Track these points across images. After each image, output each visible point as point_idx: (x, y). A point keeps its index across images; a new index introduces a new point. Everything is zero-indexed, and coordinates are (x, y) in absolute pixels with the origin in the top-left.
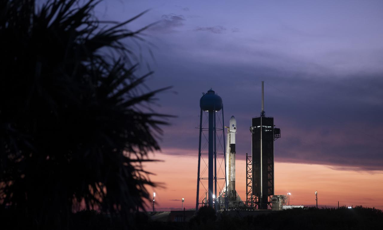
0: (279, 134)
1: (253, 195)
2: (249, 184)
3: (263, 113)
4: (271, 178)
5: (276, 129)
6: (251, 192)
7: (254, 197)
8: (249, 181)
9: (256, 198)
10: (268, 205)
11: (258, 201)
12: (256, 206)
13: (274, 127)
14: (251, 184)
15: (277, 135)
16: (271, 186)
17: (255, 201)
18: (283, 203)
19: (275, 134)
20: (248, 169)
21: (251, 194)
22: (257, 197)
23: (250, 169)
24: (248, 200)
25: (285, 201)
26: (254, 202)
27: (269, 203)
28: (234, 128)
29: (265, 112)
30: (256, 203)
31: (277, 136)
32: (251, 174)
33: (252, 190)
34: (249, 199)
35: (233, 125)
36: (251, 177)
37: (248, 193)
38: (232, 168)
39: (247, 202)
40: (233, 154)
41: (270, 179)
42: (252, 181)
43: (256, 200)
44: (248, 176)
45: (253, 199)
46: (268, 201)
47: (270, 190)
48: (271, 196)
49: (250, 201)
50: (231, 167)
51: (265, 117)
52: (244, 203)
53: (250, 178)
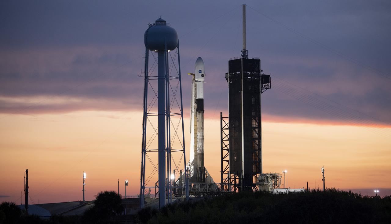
0: (269, 84)
1: (231, 174)
2: (224, 158)
3: (245, 51)
4: (257, 148)
5: (264, 75)
6: (228, 170)
7: (233, 177)
8: (225, 152)
9: (235, 178)
10: (253, 188)
11: (238, 183)
12: (235, 190)
13: (262, 73)
14: (228, 158)
15: (266, 84)
16: (257, 160)
17: (233, 183)
18: (275, 185)
19: (262, 83)
20: (224, 136)
21: (227, 173)
22: (238, 177)
23: (227, 136)
24: (224, 180)
25: (278, 182)
26: (233, 185)
27: (255, 185)
28: (202, 75)
29: (247, 51)
30: (235, 185)
31: (265, 86)
32: (227, 143)
33: (229, 166)
34: (226, 179)
35: (201, 71)
36: (228, 147)
37: (224, 171)
38: (199, 134)
39: (222, 184)
40: (201, 114)
41: (255, 150)
42: (229, 154)
43: (235, 181)
44: (224, 146)
45: (232, 180)
46: (254, 183)
47: (256, 166)
48: (258, 175)
49: (227, 182)
50: (198, 132)
51: (248, 59)
52: (218, 185)
53: (226, 148)
